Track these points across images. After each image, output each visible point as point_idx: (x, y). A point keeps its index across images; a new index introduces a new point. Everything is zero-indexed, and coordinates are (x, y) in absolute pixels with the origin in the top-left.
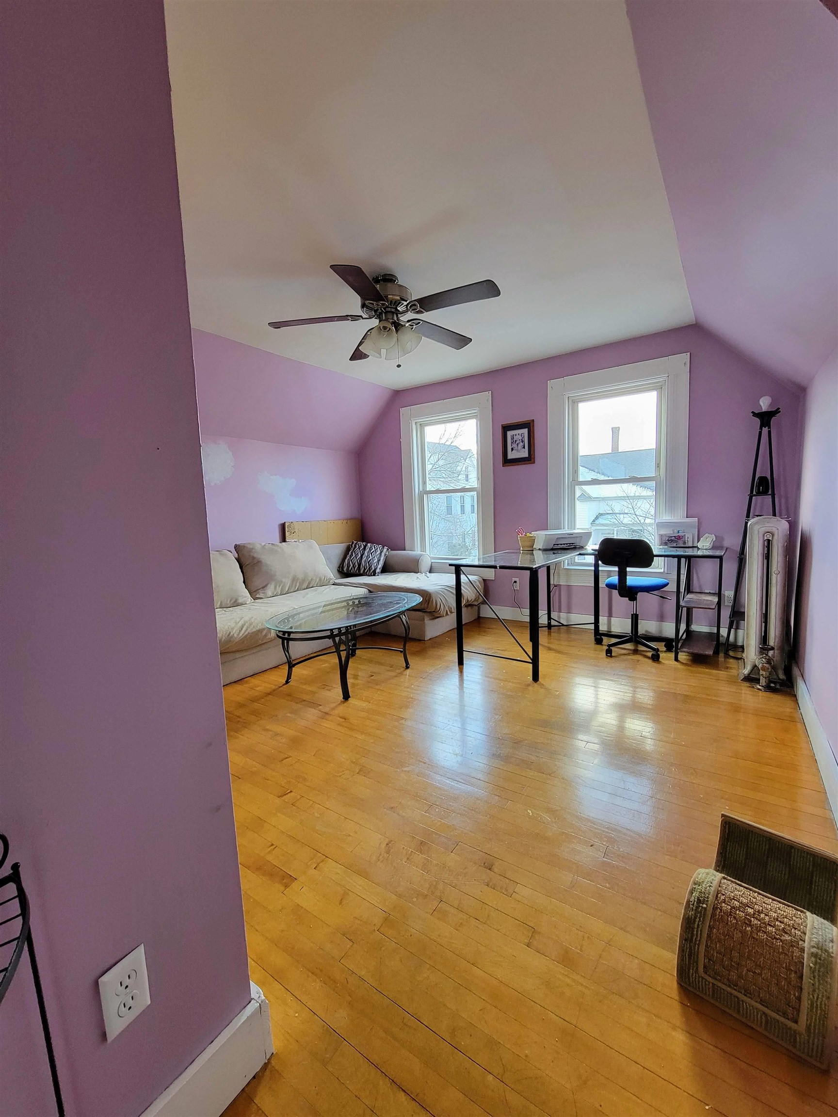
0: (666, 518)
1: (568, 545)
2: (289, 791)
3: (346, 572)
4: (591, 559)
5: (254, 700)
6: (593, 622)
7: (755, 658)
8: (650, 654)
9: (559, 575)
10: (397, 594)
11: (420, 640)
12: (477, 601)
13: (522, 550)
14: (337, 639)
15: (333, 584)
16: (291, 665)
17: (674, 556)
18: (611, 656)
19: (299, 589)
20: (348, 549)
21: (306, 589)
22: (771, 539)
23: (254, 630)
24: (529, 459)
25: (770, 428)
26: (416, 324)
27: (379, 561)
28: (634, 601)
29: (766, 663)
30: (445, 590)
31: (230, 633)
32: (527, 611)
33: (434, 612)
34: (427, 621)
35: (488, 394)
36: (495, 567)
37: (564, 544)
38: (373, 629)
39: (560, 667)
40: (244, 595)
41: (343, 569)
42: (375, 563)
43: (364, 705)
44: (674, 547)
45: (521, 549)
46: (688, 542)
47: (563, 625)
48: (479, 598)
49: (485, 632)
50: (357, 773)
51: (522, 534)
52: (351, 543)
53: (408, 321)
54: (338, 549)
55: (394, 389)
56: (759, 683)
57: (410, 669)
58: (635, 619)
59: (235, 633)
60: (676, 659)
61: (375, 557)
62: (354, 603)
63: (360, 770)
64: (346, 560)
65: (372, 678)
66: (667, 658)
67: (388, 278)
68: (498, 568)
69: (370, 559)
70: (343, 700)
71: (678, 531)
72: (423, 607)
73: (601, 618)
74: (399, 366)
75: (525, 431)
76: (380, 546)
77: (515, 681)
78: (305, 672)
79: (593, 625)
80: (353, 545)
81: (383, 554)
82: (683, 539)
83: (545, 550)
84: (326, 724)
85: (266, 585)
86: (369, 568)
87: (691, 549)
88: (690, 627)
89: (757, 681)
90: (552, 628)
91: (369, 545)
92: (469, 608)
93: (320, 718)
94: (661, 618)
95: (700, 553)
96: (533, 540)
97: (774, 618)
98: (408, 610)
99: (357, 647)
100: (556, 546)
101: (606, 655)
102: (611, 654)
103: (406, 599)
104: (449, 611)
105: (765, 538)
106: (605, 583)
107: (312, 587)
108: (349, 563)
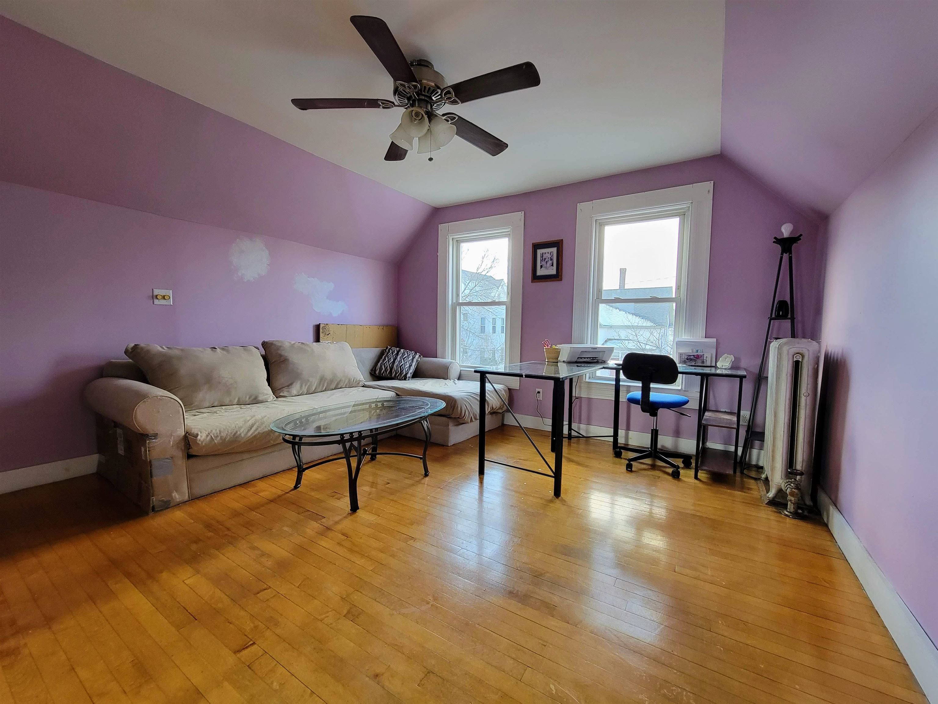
0: (685, 337)
1: (591, 359)
2: (251, 642)
3: (378, 375)
4: (612, 374)
5: (252, 508)
6: (613, 435)
7: (781, 483)
8: (670, 470)
9: (580, 387)
10: (421, 399)
11: (443, 446)
12: (502, 409)
13: (547, 362)
14: (348, 445)
15: (363, 386)
16: (301, 470)
17: (697, 374)
18: (631, 471)
19: (327, 389)
20: (382, 353)
21: (335, 389)
22: (800, 360)
23: (266, 430)
24: (557, 277)
25: (791, 254)
26: (452, 120)
27: (410, 366)
28: (654, 417)
29: (795, 489)
30: (471, 398)
31: (237, 432)
32: (549, 422)
33: (459, 418)
34: (452, 428)
35: (521, 215)
36: (520, 376)
37: (587, 358)
38: (399, 432)
39: (582, 481)
40: (265, 392)
41: (375, 372)
42: (406, 368)
43: (372, 519)
44: (692, 366)
45: (546, 360)
46: (706, 361)
47: (584, 437)
48: (503, 406)
49: (508, 439)
50: (344, 616)
51: (548, 346)
52: (385, 348)
53: (444, 115)
54: (371, 354)
55: (434, 206)
56: (787, 509)
57: (428, 477)
58: (655, 434)
59: (242, 432)
60: (696, 477)
61: (407, 362)
62: (376, 405)
63: (349, 612)
64: (379, 364)
65: (387, 486)
66: (687, 475)
67: (424, 64)
68: (524, 376)
69: (402, 364)
70: (350, 512)
71: (697, 350)
72: (448, 413)
73: (620, 431)
74: (431, 159)
75: (554, 250)
76: (412, 352)
77: (535, 495)
78: (318, 476)
79: (613, 437)
80: (387, 350)
81: (415, 360)
82: (702, 358)
83: (569, 363)
84: (324, 543)
85: (291, 384)
86: (401, 372)
87: (709, 368)
88: (705, 444)
89: (785, 506)
90: (572, 439)
91: (402, 350)
92: (494, 415)
93: (318, 533)
94: (677, 433)
95: (718, 372)
96: (558, 352)
97: (803, 441)
98: (432, 415)
99: (378, 452)
100: (580, 359)
101: (627, 470)
102: (631, 468)
103: (429, 403)
104: (474, 417)
105: (795, 359)
106: (627, 397)
107: (340, 388)
108: (381, 366)
